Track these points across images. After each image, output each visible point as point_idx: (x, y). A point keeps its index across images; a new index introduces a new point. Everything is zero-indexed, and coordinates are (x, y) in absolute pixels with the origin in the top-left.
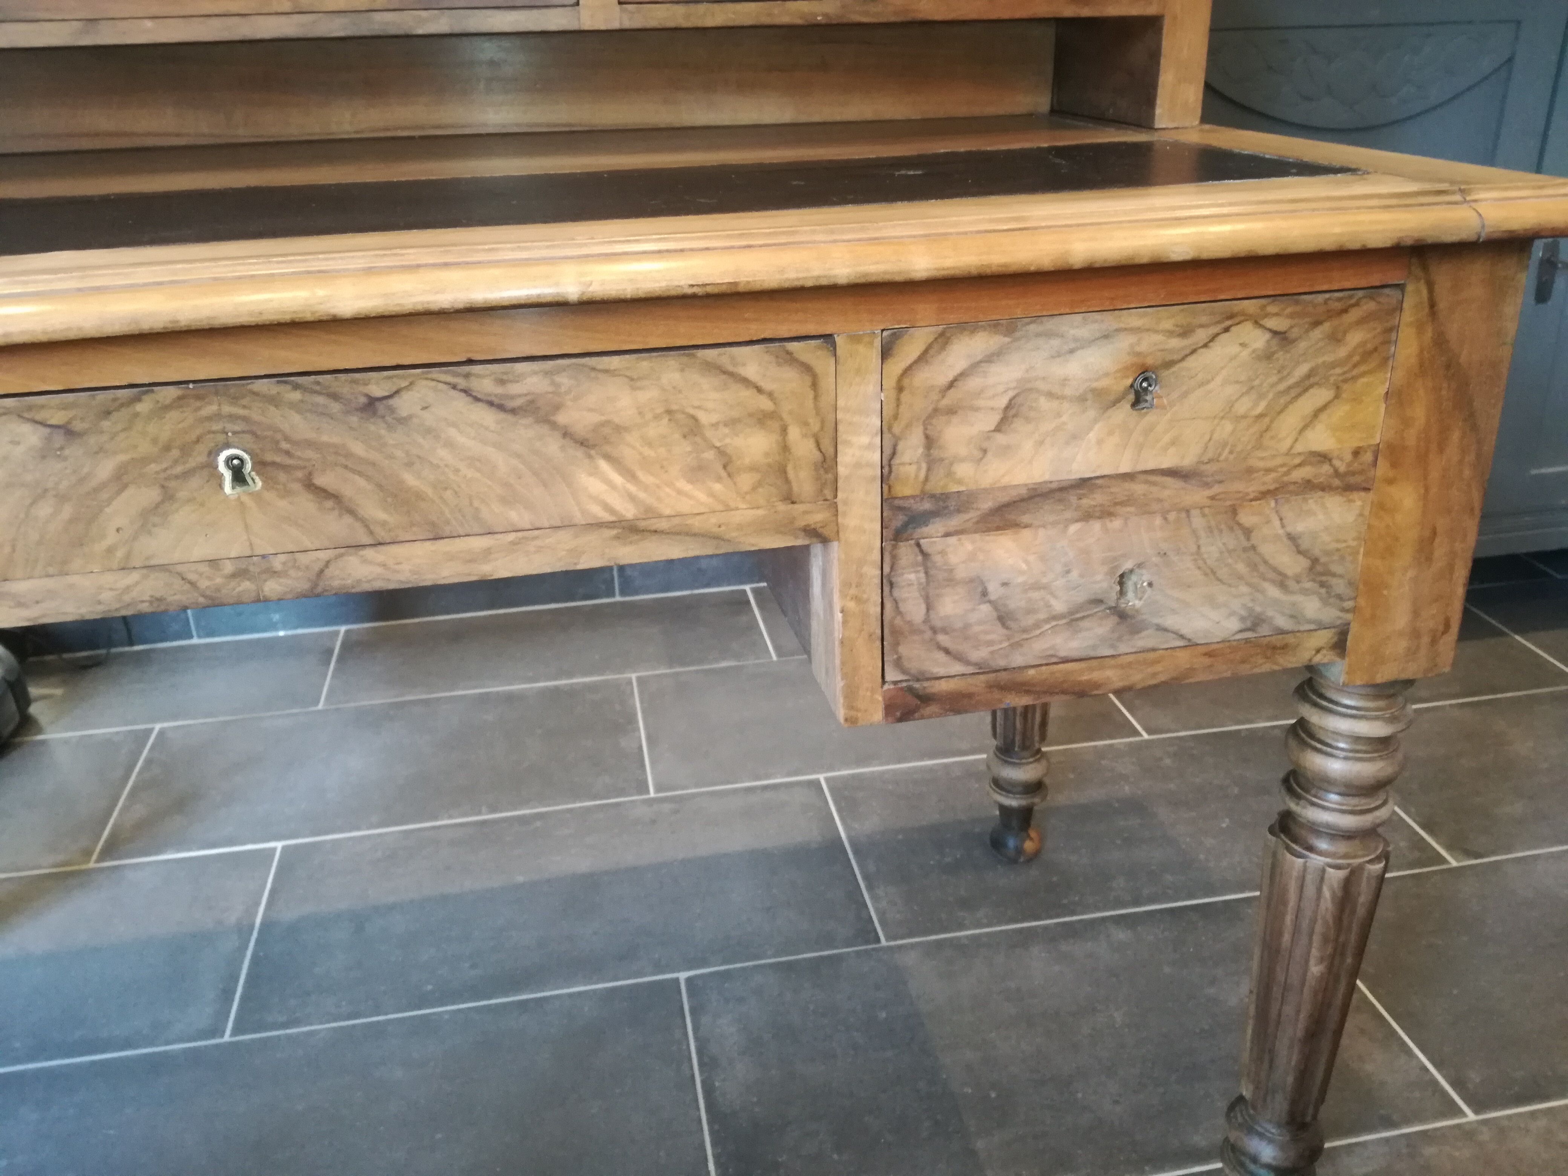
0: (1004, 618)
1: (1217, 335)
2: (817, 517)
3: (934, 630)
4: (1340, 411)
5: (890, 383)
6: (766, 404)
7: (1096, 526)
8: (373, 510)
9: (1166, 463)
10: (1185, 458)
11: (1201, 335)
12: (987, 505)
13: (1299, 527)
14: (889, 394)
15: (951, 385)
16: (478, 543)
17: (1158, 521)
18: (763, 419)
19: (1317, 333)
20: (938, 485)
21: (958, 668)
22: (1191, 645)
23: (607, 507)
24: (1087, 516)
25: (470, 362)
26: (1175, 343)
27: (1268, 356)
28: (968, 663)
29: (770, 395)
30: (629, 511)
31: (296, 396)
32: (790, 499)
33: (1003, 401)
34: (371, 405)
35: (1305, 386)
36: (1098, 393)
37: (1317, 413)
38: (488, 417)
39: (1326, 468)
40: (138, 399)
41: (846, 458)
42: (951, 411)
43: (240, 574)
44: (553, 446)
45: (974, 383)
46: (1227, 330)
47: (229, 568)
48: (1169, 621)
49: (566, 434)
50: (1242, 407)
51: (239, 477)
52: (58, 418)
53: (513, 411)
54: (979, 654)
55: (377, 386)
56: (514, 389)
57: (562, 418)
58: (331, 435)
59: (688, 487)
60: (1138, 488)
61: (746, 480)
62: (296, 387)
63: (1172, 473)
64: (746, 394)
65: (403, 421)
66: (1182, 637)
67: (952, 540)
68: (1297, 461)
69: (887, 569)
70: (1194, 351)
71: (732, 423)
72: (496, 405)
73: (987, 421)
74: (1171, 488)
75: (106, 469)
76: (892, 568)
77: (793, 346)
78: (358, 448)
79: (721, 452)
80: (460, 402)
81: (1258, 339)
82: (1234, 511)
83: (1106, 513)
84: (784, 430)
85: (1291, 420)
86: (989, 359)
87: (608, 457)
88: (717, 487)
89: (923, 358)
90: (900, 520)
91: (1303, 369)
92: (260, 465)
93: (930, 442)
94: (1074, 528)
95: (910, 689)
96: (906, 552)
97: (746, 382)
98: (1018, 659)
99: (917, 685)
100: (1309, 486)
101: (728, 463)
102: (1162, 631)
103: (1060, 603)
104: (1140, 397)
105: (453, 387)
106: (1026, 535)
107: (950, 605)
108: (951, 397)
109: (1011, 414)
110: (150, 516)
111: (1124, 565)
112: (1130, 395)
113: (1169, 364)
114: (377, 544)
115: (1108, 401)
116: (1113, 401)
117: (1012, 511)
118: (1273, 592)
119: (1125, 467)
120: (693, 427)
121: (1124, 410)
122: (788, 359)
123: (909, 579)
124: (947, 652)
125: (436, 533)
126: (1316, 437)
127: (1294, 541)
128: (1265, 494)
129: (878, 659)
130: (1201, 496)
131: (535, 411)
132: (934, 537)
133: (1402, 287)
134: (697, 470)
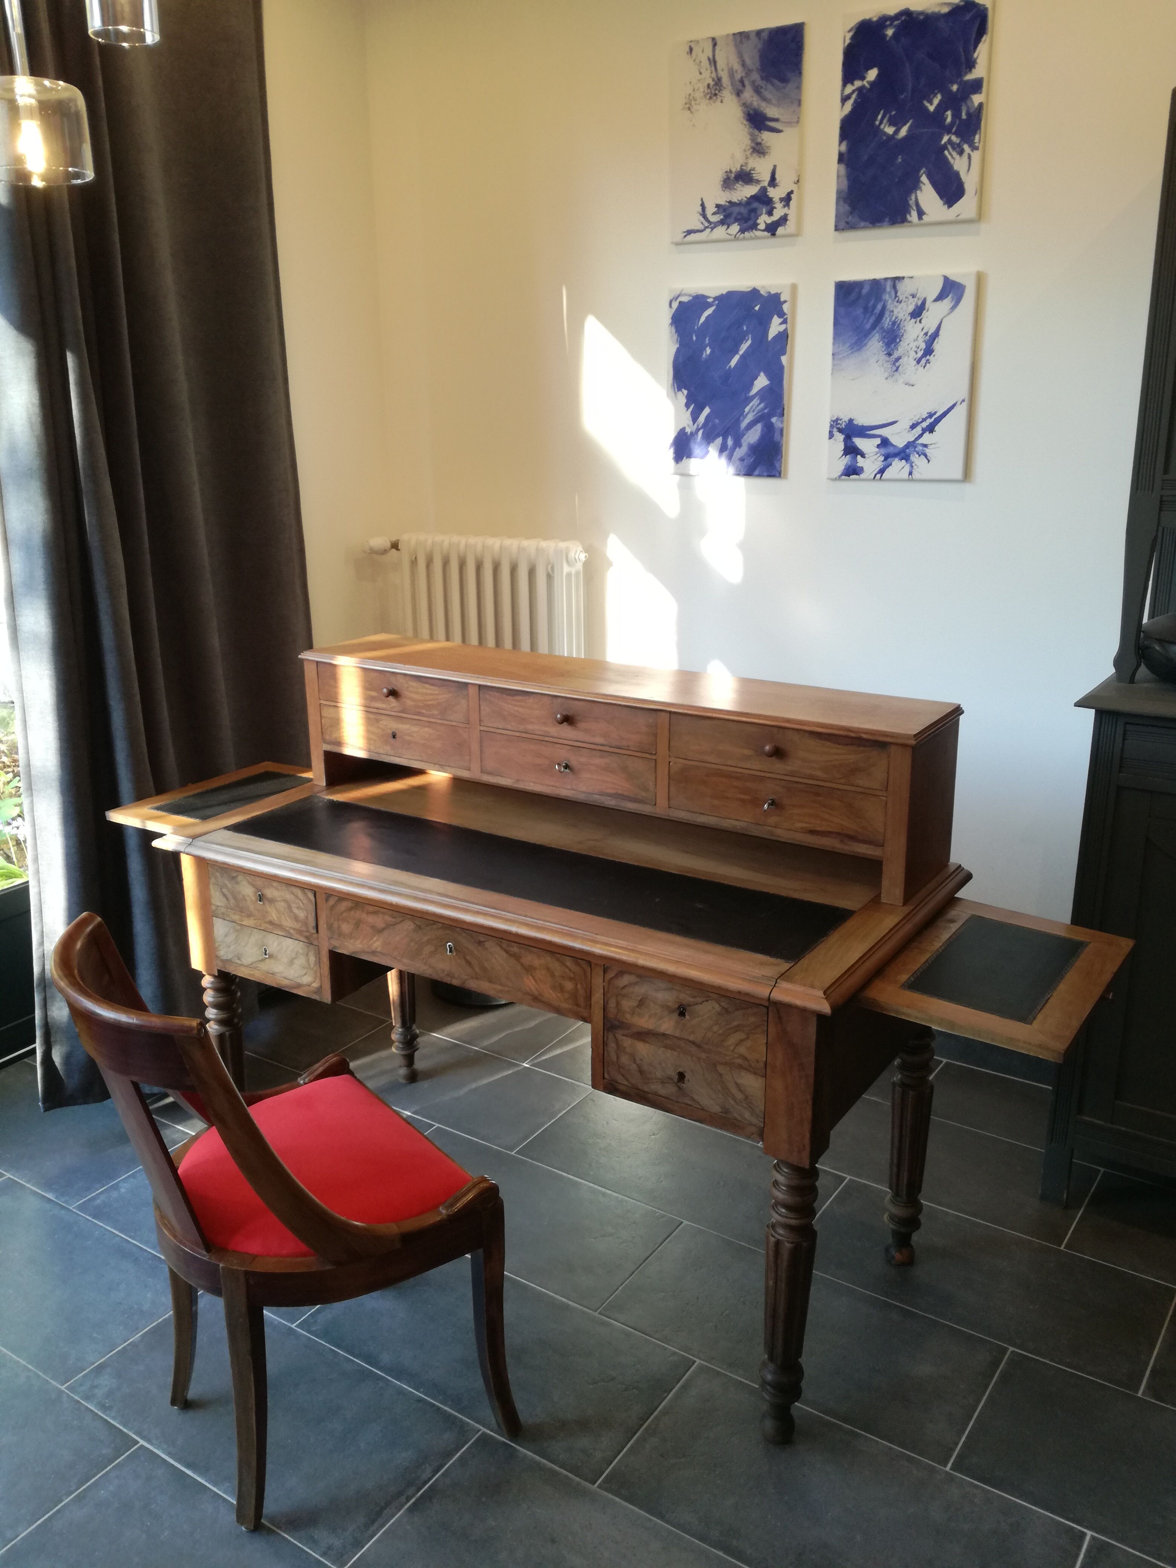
0: (641, 1072)
1: (703, 1002)
2: (586, 1014)
3: (619, 1067)
4: (749, 1043)
5: (606, 981)
6: (572, 975)
7: (670, 1052)
8: (478, 970)
9: (692, 1038)
10: (697, 1038)
11: (700, 1000)
12: (635, 1030)
13: (739, 1081)
14: (606, 984)
15: (624, 987)
16: (499, 987)
17: (689, 1058)
18: (571, 979)
19: (738, 1013)
20: (621, 1018)
21: (625, 1083)
22: (703, 1109)
23: (531, 991)
24: (666, 1046)
25: (502, 939)
26: (692, 1000)
27: (722, 1014)
28: (629, 1082)
29: (573, 973)
30: (536, 993)
31: (464, 934)
32: (578, 1005)
33: (639, 998)
34: (480, 943)
35: (737, 1029)
36: (668, 1007)
37: (742, 1041)
38: (505, 955)
39: (746, 1062)
40: (434, 924)
41: (594, 999)
42: (624, 996)
43: (448, 975)
44: (519, 967)
45: (630, 990)
46: (707, 1001)
47: (446, 973)
48: (695, 1097)
49: (522, 965)
50: (715, 1028)
51: (451, 951)
52: (418, 923)
53: (511, 955)
54: (633, 1081)
55: (482, 938)
56: (511, 949)
57: (522, 961)
58: (471, 947)
59: (551, 991)
60: (682, 1044)
61: (566, 996)
62: (465, 932)
63: (693, 1043)
64: (567, 970)
65: (486, 949)
66: (700, 1105)
67: (625, 1038)
68: (736, 1056)
69: (605, 1040)
70: (697, 1004)
71: (563, 977)
72: (507, 952)
73: (634, 1004)
74: (693, 1049)
75: (425, 939)
76: (607, 1039)
77: (581, 963)
78: (476, 952)
79: (560, 985)
80: (498, 949)
81: (717, 1008)
82: (715, 1065)
83: (672, 1049)
84: (577, 984)
85: (732, 1040)
86: (635, 984)
87: (531, 975)
88: (559, 994)
89: (616, 976)
90: (608, 1025)
91: (736, 1023)
92: (456, 949)
93: (618, 1004)
94: (662, 1049)
95: (611, 1084)
96: (611, 1036)
97: (567, 967)
98: (645, 1088)
99: (613, 1083)
100: (740, 1067)
101: (562, 989)
102: (693, 1099)
103: (659, 1074)
104: (682, 1014)
105: (498, 944)
106: (647, 1045)
107: (624, 1060)
108: (625, 991)
109: (641, 1003)
110: (433, 954)
111: (681, 1070)
112: (678, 1012)
113: (689, 1005)
114: (477, 979)
115: (672, 1011)
116: (673, 1011)
117: (643, 1035)
118: (732, 1102)
119: (677, 1035)
120: (553, 975)
121: (675, 1016)
122: (578, 964)
123: (612, 1045)
124: (623, 1076)
125: (490, 981)
126: (742, 1050)
127: (738, 1085)
128: (725, 1064)
129: (602, 1069)
130: (703, 1056)
131: (516, 957)
132: (619, 1034)
133: (767, 1008)
134: (553, 988)
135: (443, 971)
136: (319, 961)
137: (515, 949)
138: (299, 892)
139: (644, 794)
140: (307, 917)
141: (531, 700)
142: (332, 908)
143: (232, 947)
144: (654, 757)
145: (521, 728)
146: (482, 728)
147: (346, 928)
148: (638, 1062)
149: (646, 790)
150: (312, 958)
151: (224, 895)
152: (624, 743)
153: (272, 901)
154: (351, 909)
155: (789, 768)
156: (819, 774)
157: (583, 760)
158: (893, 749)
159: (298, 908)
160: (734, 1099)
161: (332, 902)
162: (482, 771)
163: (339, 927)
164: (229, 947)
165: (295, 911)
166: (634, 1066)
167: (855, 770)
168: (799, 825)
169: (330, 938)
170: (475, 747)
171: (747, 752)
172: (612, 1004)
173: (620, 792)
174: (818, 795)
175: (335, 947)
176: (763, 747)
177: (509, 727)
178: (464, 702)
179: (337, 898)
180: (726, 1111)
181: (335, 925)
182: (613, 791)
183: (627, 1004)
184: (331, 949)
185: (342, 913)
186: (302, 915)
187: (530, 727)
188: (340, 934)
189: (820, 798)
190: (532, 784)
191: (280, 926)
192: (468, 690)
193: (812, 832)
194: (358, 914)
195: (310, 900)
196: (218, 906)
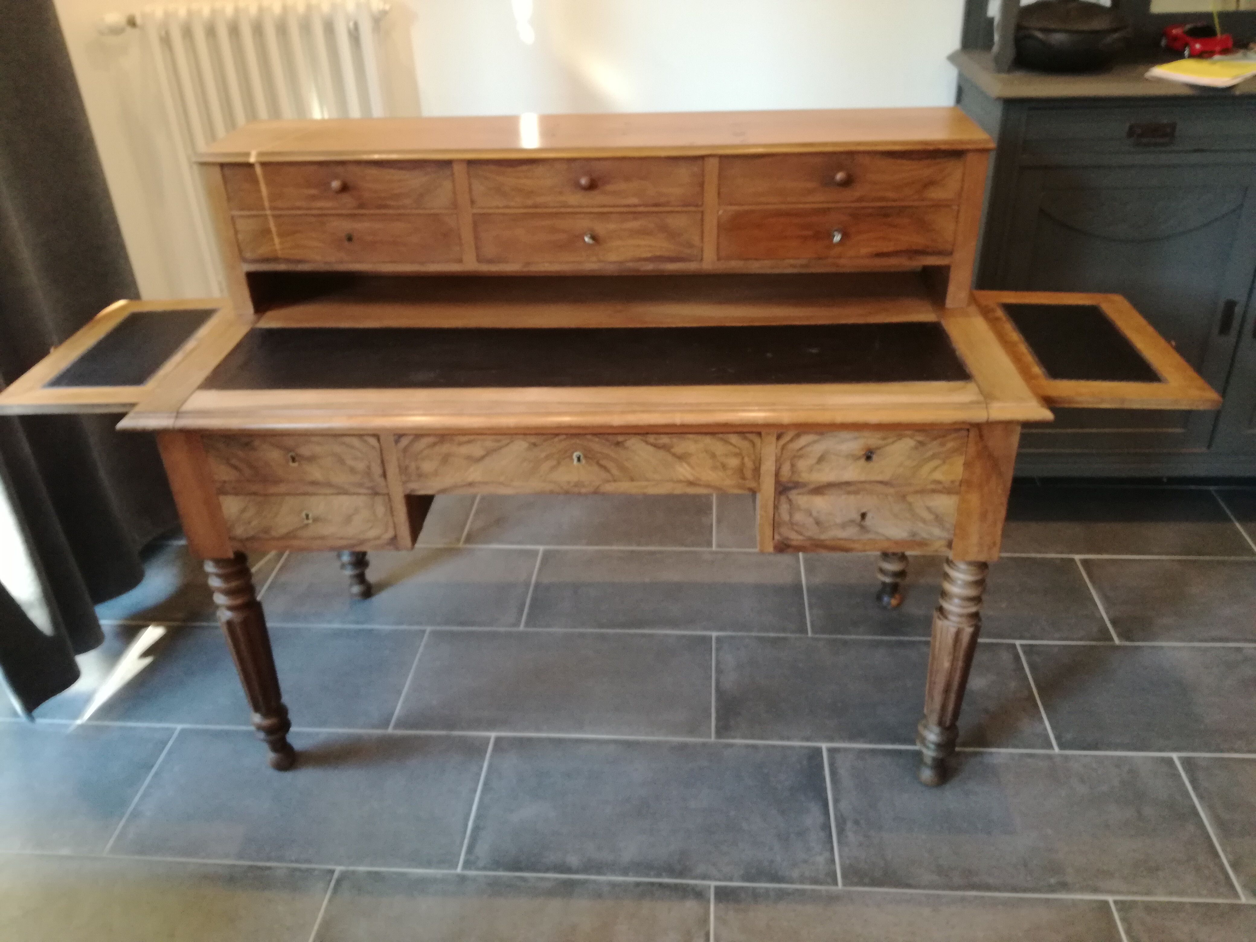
0: (818, 523)
1: (896, 440)
2: (753, 485)
3: (793, 524)
4: (945, 467)
5: (779, 447)
6: (737, 451)
7: (852, 497)
8: (615, 471)
9: (878, 479)
10: (886, 477)
11: (890, 440)
12: (812, 486)
13: (930, 504)
14: (779, 450)
15: (801, 449)
16: (644, 483)
17: (875, 497)
18: (736, 455)
19: (935, 442)
20: (796, 478)
21: (800, 537)
22: (888, 539)
23: (685, 477)
24: (849, 493)
25: (648, 433)
26: (881, 442)
27: (916, 448)
28: (804, 536)
29: (739, 448)
30: (691, 478)
31: (597, 440)
32: (744, 479)
33: (819, 455)
34: (618, 444)
35: (931, 458)
36: (853, 455)
37: (936, 468)
38: (651, 449)
39: (940, 486)
40: (555, 438)
41: (763, 468)
42: (801, 457)
43: (575, 486)
44: (670, 458)
45: (809, 449)
46: (901, 438)
47: (572, 484)
49: (674, 455)
50: (908, 463)
51: (579, 459)
53: (659, 447)
54: (809, 534)
55: (620, 438)
57: (673, 450)
58: (606, 451)
59: (711, 473)
60: (867, 486)
61: (729, 472)
62: (598, 436)
63: (881, 482)
64: (731, 447)
65: (626, 448)
66: (885, 536)
67: (800, 497)
68: (929, 482)
69: (776, 503)
70: (887, 445)
71: (726, 455)
72: (654, 445)
73: (813, 461)
74: (880, 488)
75: (543, 455)
76: (778, 503)
77: (748, 435)
78: (612, 454)
79: (722, 463)
80: (643, 445)
81: (912, 443)
82: (904, 496)
83: (856, 493)
84: (743, 458)
85: (926, 469)
86: (815, 442)
87: (686, 462)
88: (720, 474)
89: (792, 440)
90: (781, 489)
91: (930, 453)
92: (586, 457)
93: (793, 466)
94: (844, 497)
95: (783, 543)
96: (783, 499)
97: (731, 444)
98: (823, 537)
99: (785, 542)
100: (934, 491)
101: (724, 467)
102: (877, 533)
103: (839, 520)
104: (868, 458)
105: (642, 440)
106: (826, 497)
107: (799, 517)
108: (801, 452)
109: (821, 459)
110: (553, 468)
111: (864, 510)
112: (865, 457)
113: (878, 448)
114: (615, 481)
115: (857, 458)
116: (859, 458)
117: (819, 490)
118: (921, 525)
119: (863, 478)
120: (713, 456)
121: (862, 462)
122: (745, 438)
123: (784, 507)
124: (797, 532)
125: (632, 480)
126: (938, 475)
127: (929, 509)
128: (916, 492)
129: (772, 531)
130: (891, 490)
131: (665, 448)
132: (793, 495)
133: (968, 430)
134: (714, 468)
135: (569, 483)
136: (391, 511)
137: (665, 440)
138: (355, 442)
139: (688, 251)
140: (369, 467)
141: (540, 170)
142: (405, 450)
143: (254, 523)
144: (700, 209)
145: (530, 202)
146: (475, 211)
147: (427, 466)
148: (815, 514)
149: (691, 246)
150: (381, 509)
151: (235, 468)
152: (663, 200)
153: (312, 459)
154: (434, 444)
155: (857, 194)
156: (890, 194)
157: (612, 226)
158: (970, 157)
159: (355, 458)
160: (924, 521)
161: (404, 442)
162: (479, 260)
163: (418, 468)
164: (249, 523)
165: (350, 462)
166: (811, 520)
167: (930, 183)
168: (864, 251)
169: (404, 483)
170: (467, 234)
171: (810, 185)
172: (786, 470)
173: (658, 254)
174: (886, 216)
175: (413, 490)
176: (833, 178)
177: (512, 204)
178: (447, 185)
179: (411, 438)
180: (914, 534)
181: (413, 465)
182: (649, 255)
183: (802, 465)
184: (408, 492)
185: (422, 451)
186: (361, 466)
187: (540, 200)
188: (421, 476)
189: (889, 219)
190: (546, 265)
191: (329, 485)
192: (452, 167)
193: (879, 255)
194: (445, 448)
195: (373, 447)
196: (225, 482)
